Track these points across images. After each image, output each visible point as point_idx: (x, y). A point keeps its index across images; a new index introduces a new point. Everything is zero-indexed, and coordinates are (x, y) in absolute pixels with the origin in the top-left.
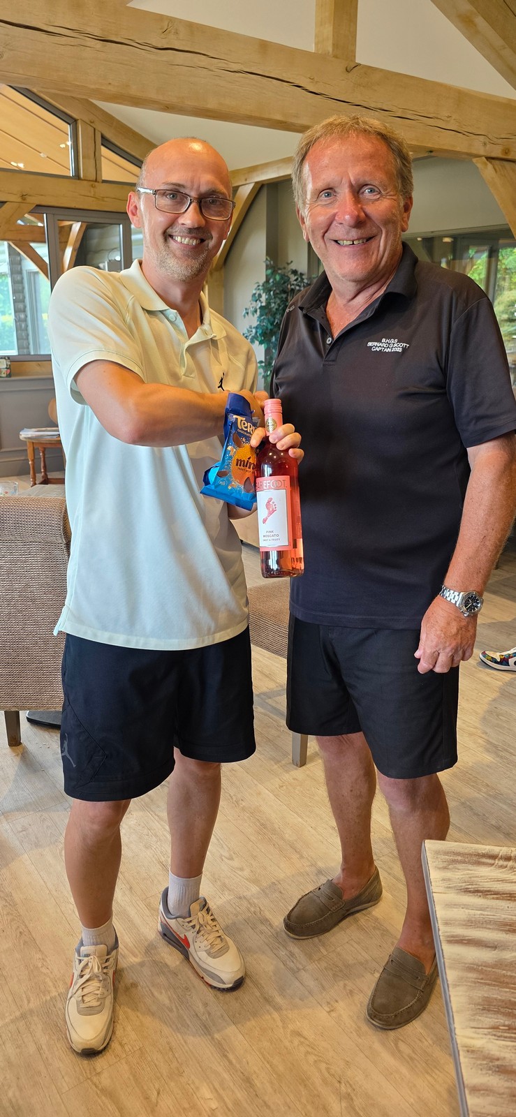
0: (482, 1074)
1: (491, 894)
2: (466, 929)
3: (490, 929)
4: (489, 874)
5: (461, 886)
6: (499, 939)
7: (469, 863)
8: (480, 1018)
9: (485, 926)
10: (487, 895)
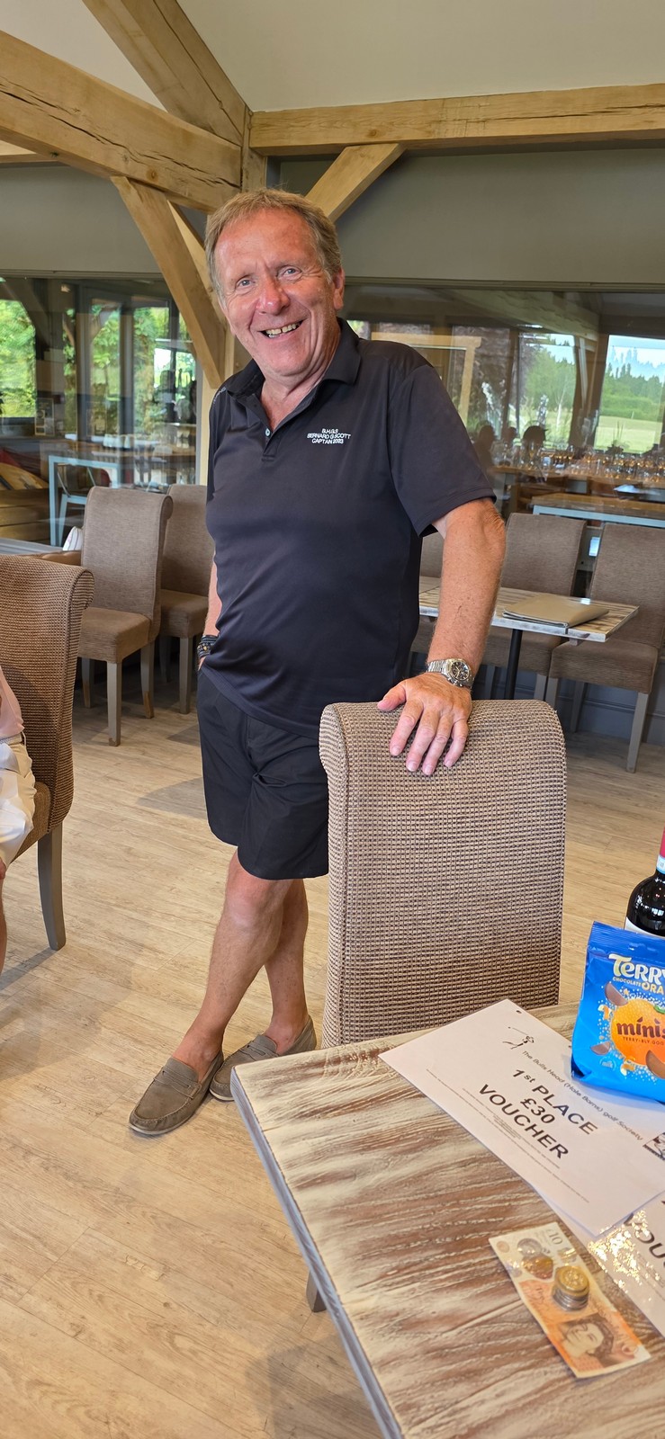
0: (385, 1341)
1: (331, 1111)
2: (316, 1164)
3: (342, 1154)
4: (321, 1087)
5: (294, 1112)
6: (355, 1164)
7: (295, 1079)
8: (363, 1271)
9: (335, 1153)
10: (327, 1113)
